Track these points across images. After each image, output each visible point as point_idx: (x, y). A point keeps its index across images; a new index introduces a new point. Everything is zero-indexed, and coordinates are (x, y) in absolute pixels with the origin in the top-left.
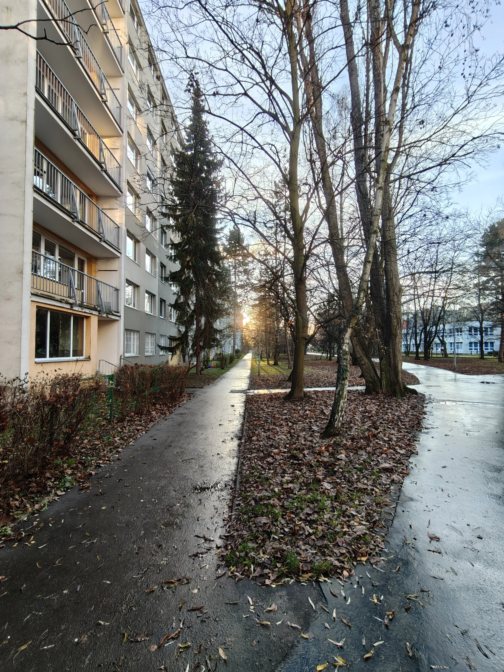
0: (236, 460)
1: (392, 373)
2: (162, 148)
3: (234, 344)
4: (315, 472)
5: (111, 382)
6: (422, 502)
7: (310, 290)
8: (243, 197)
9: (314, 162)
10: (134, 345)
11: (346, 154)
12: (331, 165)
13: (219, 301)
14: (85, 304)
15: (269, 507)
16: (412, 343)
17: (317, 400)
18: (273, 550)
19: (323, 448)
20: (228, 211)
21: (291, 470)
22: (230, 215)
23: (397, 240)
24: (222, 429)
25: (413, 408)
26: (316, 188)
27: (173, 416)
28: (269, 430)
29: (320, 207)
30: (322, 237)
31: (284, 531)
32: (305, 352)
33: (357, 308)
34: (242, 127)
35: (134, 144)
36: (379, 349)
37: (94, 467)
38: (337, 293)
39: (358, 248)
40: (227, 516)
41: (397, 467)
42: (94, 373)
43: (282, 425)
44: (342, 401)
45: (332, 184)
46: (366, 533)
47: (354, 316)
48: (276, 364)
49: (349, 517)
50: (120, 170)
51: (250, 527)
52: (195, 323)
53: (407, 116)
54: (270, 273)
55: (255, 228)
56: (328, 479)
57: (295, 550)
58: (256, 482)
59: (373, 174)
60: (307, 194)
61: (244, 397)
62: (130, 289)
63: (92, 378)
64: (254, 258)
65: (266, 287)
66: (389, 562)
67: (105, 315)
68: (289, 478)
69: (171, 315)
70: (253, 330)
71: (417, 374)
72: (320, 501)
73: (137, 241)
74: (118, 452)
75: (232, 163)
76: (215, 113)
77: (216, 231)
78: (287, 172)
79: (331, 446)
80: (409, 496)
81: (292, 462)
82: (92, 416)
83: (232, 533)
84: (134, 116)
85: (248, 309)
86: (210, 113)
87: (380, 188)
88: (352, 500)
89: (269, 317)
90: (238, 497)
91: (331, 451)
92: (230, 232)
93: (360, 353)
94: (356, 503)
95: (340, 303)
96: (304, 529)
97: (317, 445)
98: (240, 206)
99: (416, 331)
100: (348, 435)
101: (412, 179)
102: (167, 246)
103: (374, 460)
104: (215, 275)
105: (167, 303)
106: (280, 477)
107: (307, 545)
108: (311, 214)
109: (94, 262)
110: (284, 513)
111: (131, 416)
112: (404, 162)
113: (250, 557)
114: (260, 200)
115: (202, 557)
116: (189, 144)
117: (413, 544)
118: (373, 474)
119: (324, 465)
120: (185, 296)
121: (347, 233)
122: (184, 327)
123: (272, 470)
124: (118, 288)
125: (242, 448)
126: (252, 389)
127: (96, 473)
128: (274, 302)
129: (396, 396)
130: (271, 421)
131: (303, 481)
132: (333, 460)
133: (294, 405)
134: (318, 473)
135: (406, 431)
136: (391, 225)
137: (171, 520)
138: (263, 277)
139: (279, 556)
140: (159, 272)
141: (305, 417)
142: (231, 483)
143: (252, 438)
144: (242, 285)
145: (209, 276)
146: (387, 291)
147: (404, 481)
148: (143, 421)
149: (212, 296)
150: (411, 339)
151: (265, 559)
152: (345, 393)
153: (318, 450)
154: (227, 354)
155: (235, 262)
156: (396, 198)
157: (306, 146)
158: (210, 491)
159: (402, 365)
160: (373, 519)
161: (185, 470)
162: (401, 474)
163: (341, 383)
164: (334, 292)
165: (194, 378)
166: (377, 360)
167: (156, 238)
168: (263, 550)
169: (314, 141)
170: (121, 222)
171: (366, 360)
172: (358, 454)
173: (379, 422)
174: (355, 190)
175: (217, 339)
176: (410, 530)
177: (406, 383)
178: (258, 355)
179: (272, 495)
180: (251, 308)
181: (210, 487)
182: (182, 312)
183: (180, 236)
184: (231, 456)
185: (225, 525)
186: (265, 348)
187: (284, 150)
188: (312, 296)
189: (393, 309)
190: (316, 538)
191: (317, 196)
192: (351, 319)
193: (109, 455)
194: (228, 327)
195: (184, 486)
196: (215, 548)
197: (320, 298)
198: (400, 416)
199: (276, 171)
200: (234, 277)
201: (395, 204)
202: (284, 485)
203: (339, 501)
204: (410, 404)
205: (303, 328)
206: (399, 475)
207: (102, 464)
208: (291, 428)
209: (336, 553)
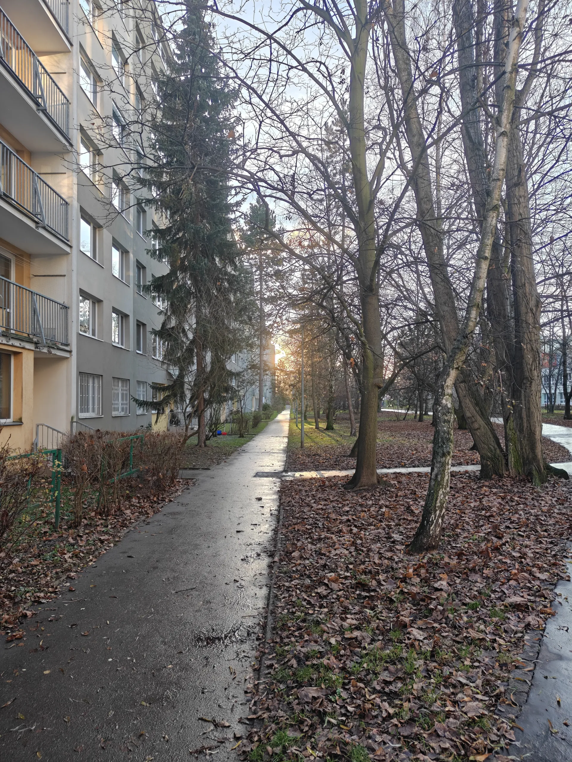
0: (264, 591)
1: (525, 442)
2: (138, 71)
3: (261, 395)
4: (397, 612)
5: (57, 462)
7: (386, 306)
8: (273, 151)
9: (392, 90)
10: (93, 398)
11: (445, 75)
12: (420, 95)
13: (234, 325)
14: (12, 332)
15: (321, 670)
16: (558, 391)
17: (400, 489)
18: (329, 743)
19: (411, 571)
20: (248, 175)
21: (357, 608)
22: (251, 182)
23: (532, 220)
24: (243, 539)
25: (561, 501)
26: (395, 134)
27: (159, 517)
28: (320, 539)
29: (402, 165)
30: (405, 216)
31: (348, 711)
32: (379, 408)
33: (466, 336)
34: (270, 32)
35: (92, 65)
36: (503, 404)
37: (30, 603)
38: (432, 309)
39: (466, 233)
40: (250, 686)
41: (534, 602)
42: (28, 448)
43: (341, 531)
44: (441, 492)
45: (421, 125)
46: (483, 714)
47: (460, 349)
48: (329, 428)
49: (454, 686)
50: (68, 108)
51: (289, 703)
52: (195, 361)
53: (549, 10)
54: (319, 276)
55: (294, 204)
56: (420, 623)
57: (365, 743)
58: (300, 628)
59: (491, 109)
60: (380, 144)
61: (278, 484)
62: (85, 306)
63: (25, 456)
64: (292, 252)
65: (312, 301)
67: (45, 350)
68: (354, 622)
69: (154, 348)
70: (291, 372)
71: (568, 443)
72: (407, 659)
73: (96, 227)
74: (69, 578)
75: (253, 95)
76: (224, 10)
77: (229, 208)
78: (346, 108)
79: (423, 567)
80: (556, 651)
81: (359, 595)
82: (25, 518)
83: (260, 713)
84: (90, 18)
85: (283, 337)
86: (217, 11)
87: (503, 134)
88: (459, 658)
89: (318, 351)
90: (269, 654)
91: (423, 576)
92: (252, 208)
93: (470, 410)
94: (466, 663)
95: (436, 325)
96: (380, 707)
97: (400, 565)
98: (268, 167)
99: (565, 370)
100: (453, 548)
101: (556, 117)
102: (147, 233)
103: (495, 591)
104: (228, 281)
105: (149, 329)
106: (338, 620)
107: (385, 735)
108: (387, 179)
109: (27, 262)
110: (347, 681)
111: (90, 518)
112: (543, 86)
113: (291, 754)
114: (301, 156)
115: (211, 754)
116: (182, 63)
117: (562, 734)
118: (495, 614)
119: (413, 599)
120: (178, 317)
121: (447, 209)
122: (177, 368)
123: (325, 607)
124: (66, 304)
125: (275, 570)
126: (291, 471)
127: (33, 614)
128: (326, 325)
129: (532, 482)
130: (323, 524)
131: (378, 626)
132: (427, 591)
133: (362, 498)
134: (402, 613)
135: (550, 540)
136: (522, 193)
137: (158, 693)
138: (308, 283)
139: (339, 753)
140: (134, 277)
141: (379, 517)
142: (257, 630)
143: (291, 553)
144: (272, 297)
145: (218, 283)
146: (516, 305)
147: (547, 626)
148: (110, 526)
149: (223, 316)
150: (556, 385)
151: (315, 758)
152: (446, 478)
153: (402, 574)
154: (249, 411)
155: (260, 259)
156: (531, 149)
157: (379, 63)
158: (223, 642)
159: (541, 429)
160: (495, 690)
161: (180, 607)
162: (542, 613)
163: (439, 460)
164: (426, 308)
165: (194, 453)
166: (500, 421)
167: (129, 220)
168: (311, 743)
169: (391, 55)
170: (70, 195)
171: (480, 421)
172: (469, 581)
173: (504, 526)
174: (461, 136)
175: (232, 387)
176: (558, 709)
177: (548, 460)
178: (301, 413)
179: (327, 651)
180: (288, 335)
181: (223, 636)
182: (173, 343)
183: (168, 216)
184: (257, 585)
185: (248, 701)
186: (312, 401)
187: (340, 71)
188: (390, 315)
189: (526, 337)
190: (401, 723)
191: (397, 148)
192: (455, 353)
193: (56, 583)
194: (249, 367)
195: (180, 635)
196: (232, 740)
197: (404, 318)
198: (538, 515)
199: (328, 106)
200: (258, 283)
201: (529, 159)
202: (346, 632)
203: (437, 659)
204: (556, 495)
205: (375, 369)
206: (538, 615)
207: (43, 598)
208: (356, 536)
209: (433, 749)
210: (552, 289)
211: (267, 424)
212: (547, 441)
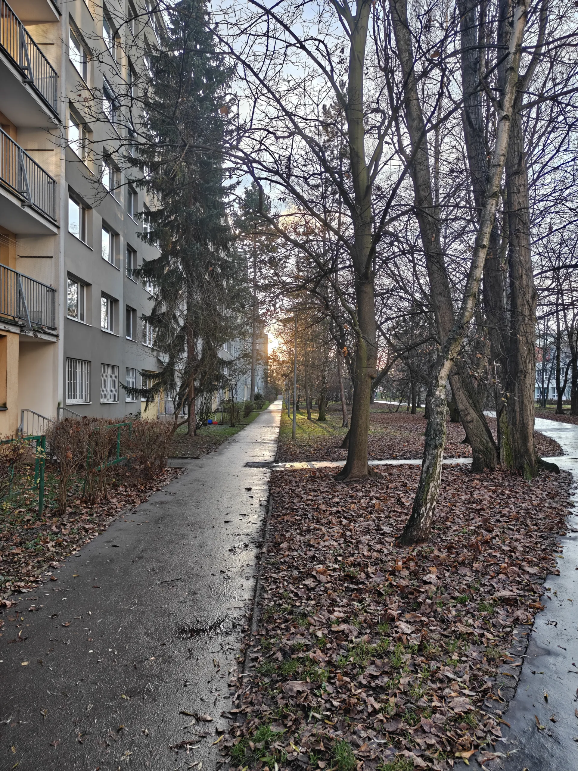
0: (251, 583)
1: (517, 436)
2: (130, 42)
3: (253, 385)
4: (385, 605)
5: (39, 449)
6: (565, 657)
7: (382, 295)
8: (269, 132)
9: (392, 72)
10: (81, 385)
11: (447, 57)
12: (420, 77)
13: (227, 312)
15: (307, 663)
16: (550, 386)
17: (390, 481)
18: (312, 739)
19: (400, 563)
20: (242, 155)
21: (345, 601)
22: (244, 163)
23: (531, 211)
24: (231, 529)
25: (552, 496)
26: (395, 118)
27: (146, 506)
28: (309, 531)
29: (401, 151)
30: (403, 203)
31: (332, 705)
32: (372, 400)
33: (461, 326)
34: (269, 7)
35: (81, 35)
36: (497, 397)
37: (9, 593)
38: (427, 299)
39: (463, 223)
40: (234, 679)
41: (523, 596)
42: (12, 433)
43: (330, 522)
44: (432, 485)
45: (421, 110)
46: (470, 710)
47: (456, 340)
48: (322, 419)
49: (441, 681)
50: (56, 81)
51: (273, 697)
52: (186, 348)
54: (314, 264)
55: (288, 186)
56: (407, 616)
57: (350, 738)
58: (286, 621)
59: (493, 94)
60: (379, 128)
61: (268, 475)
62: (74, 290)
63: (7, 442)
64: (288, 238)
65: (306, 289)
66: (510, 759)
67: (31, 334)
68: (342, 615)
69: (145, 335)
70: (284, 362)
71: (559, 438)
72: (394, 653)
73: (85, 208)
74: (52, 567)
75: (249, 73)
77: (223, 191)
78: (345, 90)
79: (413, 559)
80: (544, 646)
81: (347, 587)
83: (243, 707)
85: (276, 326)
87: (505, 118)
88: (447, 652)
89: (312, 340)
90: (254, 646)
91: (412, 569)
92: (247, 193)
93: (463, 403)
94: (453, 657)
95: (431, 317)
96: (365, 702)
97: (389, 558)
98: (263, 147)
99: (558, 365)
100: (443, 541)
101: (559, 103)
102: (138, 215)
103: (485, 585)
104: (221, 266)
105: (139, 314)
106: (325, 613)
107: (370, 731)
108: (385, 164)
109: (12, 242)
110: (332, 675)
111: (75, 506)
112: (547, 72)
113: (273, 749)
114: (298, 138)
115: (191, 749)
116: (177, 39)
117: (549, 730)
118: (484, 609)
119: (401, 592)
120: (169, 303)
121: (445, 198)
122: (167, 355)
123: (312, 600)
124: (53, 287)
125: (263, 562)
126: (282, 462)
127: (13, 604)
128: (320, 314)
129: (523, 475)
130: (312, 516)
131: (365, 620)
132: (416, 584)
133: (352, 489)
134: (390, 606)
135: (540, 534)
136: (522, 182)
137: (140, 685)
138: (302, 271)
139: (323, 749)
140: (124, 260)
141: (369, 509)
142: (242, 622)
143: (279, 544)
144: (266, 285)
145: (210, 268)
146: (512, 297)
147: (536, 621)
148: (95, 515)
149: (215, 302)
150: (549, 379)
151: (298, 754)
152: (438, 470)
153: (391, 566)
154: (241, 401)
155: (255, 245)
156: (532, 137)
157: (379, 43)
158: (208, 634)
159: (534, 422)
160: (482, 685)
161: (165, 598)
162: (531, 608)
163: (431, 452)
164: (422, 299)
165: (183, 442)
166: (492, 414)
167: (120, 201)
168: (295, 738)
169: (392, 35)
170: (58, 174)
171: (473, 414)
172: (458, 574)
173: (494, 520)
174: (461, 123)
175: (224, 376)
176: (545, 704)
177: (540, 454)
178: (293, 403)
179: (313, 644)
180: (281, 324)
181: (208, 628)
182: (163, 329)
183: (160, 199)
184: (244, 576)
185: (232, 694)
186: (304, 391)
187: (340, 50)
188: (385, 305)
189: (522, 329)
190: (386, 718)
191: (396, 134)
192: (450, 344)
193: (37, 572)
194: (242, 356)
195: (164, 626)
196: (213, 735)
197: (398, 309)
198: (529, 509)
199: (326, 88)
200: (252, 270)
201: (529, 149)
202: (333, 625)
203: (425, 654)
204: (547, 489)
205: (368, 359)
206: (527, 609)
207: (23, 587)
208: (346, 528)
209: (418, 745)
210: (548, 282)
211: (258, 414)
212: (538, 435)
